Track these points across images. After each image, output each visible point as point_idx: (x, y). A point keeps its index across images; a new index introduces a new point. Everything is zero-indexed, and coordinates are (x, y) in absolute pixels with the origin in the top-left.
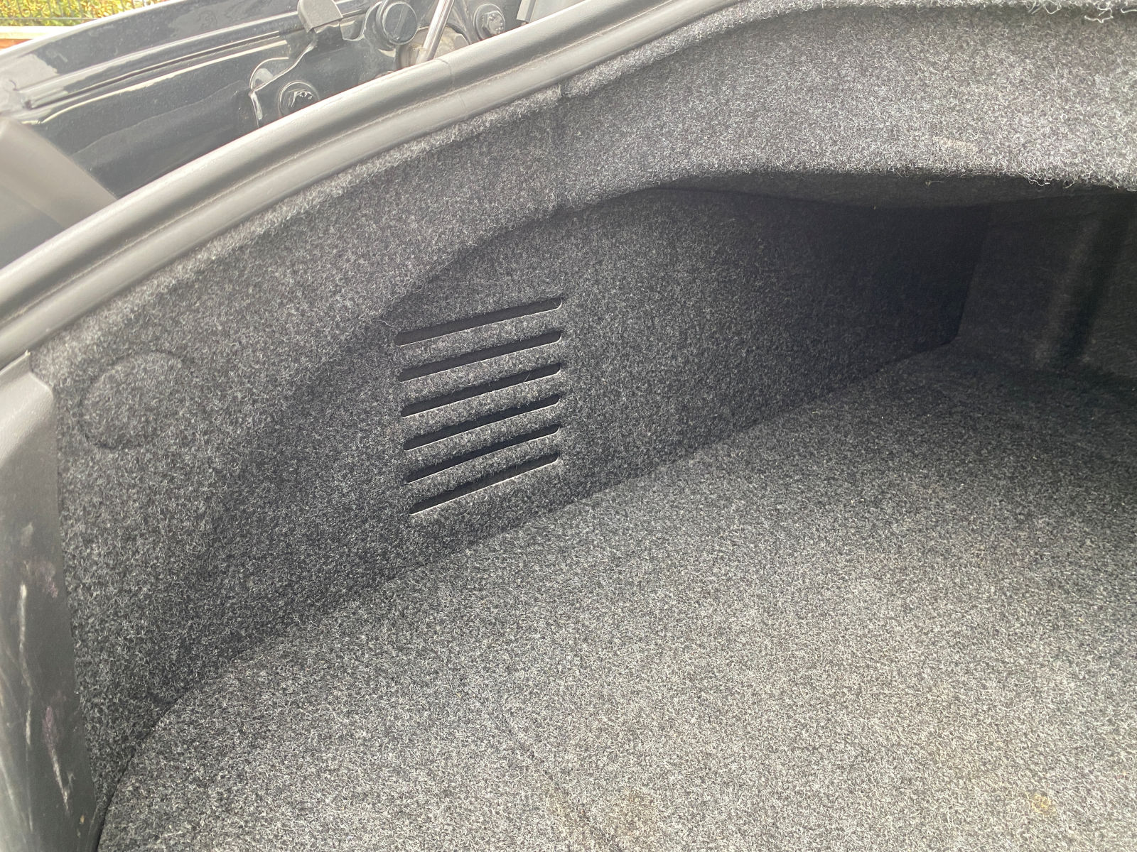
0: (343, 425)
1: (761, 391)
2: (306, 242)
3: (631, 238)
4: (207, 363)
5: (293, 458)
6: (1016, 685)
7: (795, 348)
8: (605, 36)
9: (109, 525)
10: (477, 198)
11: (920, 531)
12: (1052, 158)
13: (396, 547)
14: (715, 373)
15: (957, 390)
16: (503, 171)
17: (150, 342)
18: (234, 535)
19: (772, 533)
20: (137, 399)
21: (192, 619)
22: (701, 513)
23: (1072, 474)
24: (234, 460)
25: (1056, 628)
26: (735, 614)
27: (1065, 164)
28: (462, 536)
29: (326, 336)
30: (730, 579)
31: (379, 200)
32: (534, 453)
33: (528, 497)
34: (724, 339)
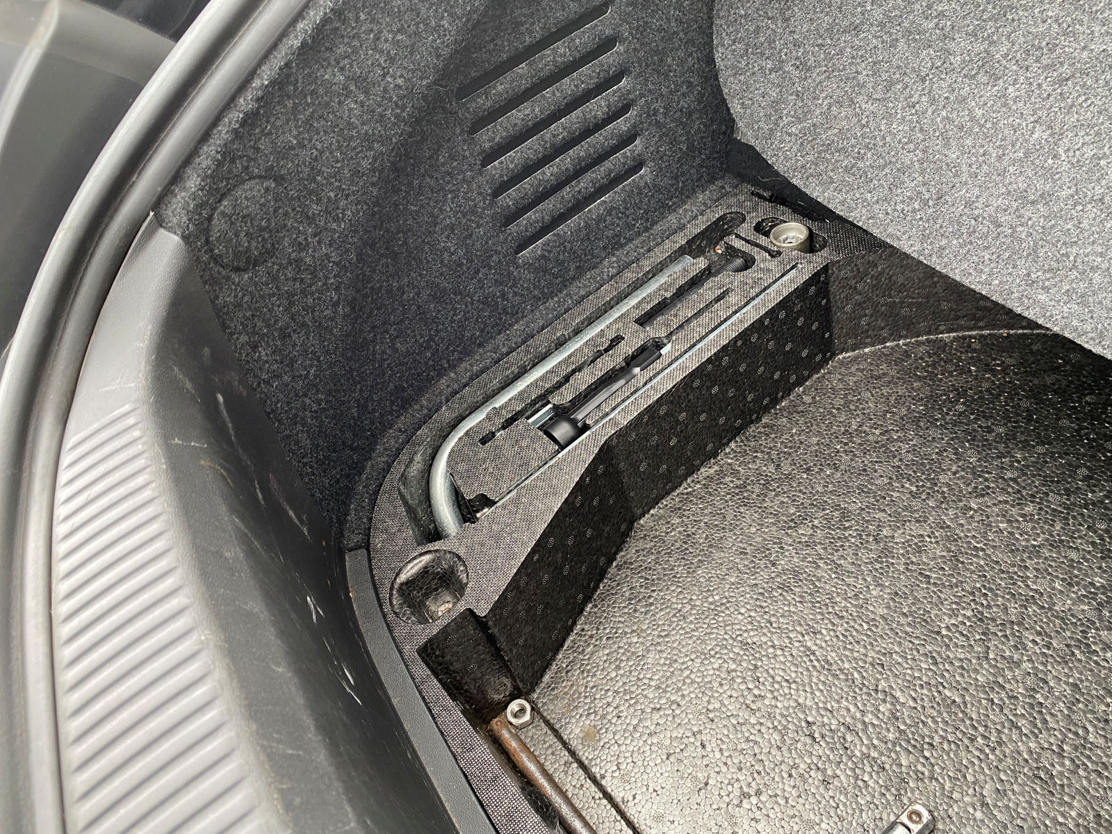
4: (295, 176)
9: (265, 331)
13: (511, 287)
17: (242, 173)
18: (372, 310)
20: (249, 224)
21: (360, 383)
24: (348, 250)
28: (568, 265)
32: (619, 169)
33: (622, 213)
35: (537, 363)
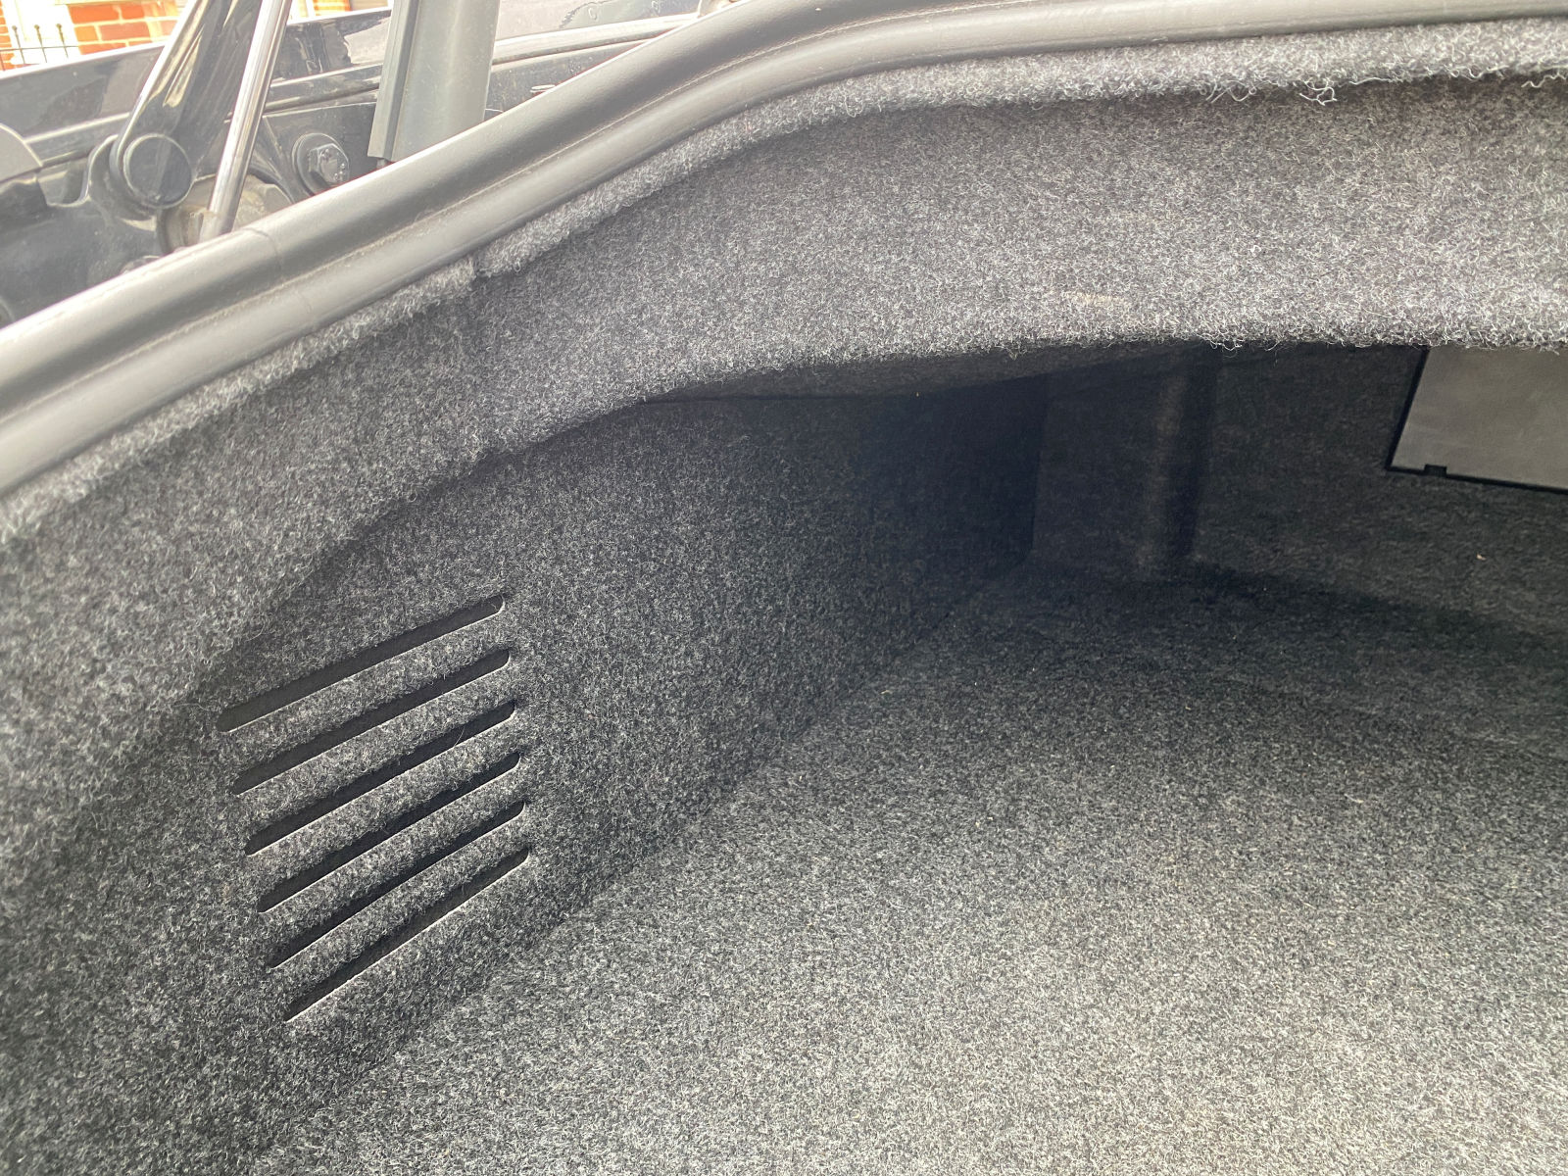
0: (136, 901)
1: (811, 676)
2: (19, 593)
3: (602, 484)
5: (39, 990)
6: (1291, 1074)
7: (846, 606)
8: (536, 173)
10: (345, 459)
11: (1082, 851)
12: (1244, 309)
14: (748, 664)
15: (1057, 626)
16: (385, 408)
19: (883, 903)
22: (770, 892)
23: (1240, 723)
25: (1305, 965)
26: (867, 1060)
27: (1265, 317)
28: (385, 1034)
29: (84, 758)
30: (843, 1001)
31: (163, 492)
32: (492, 857)
34: (755, 613)
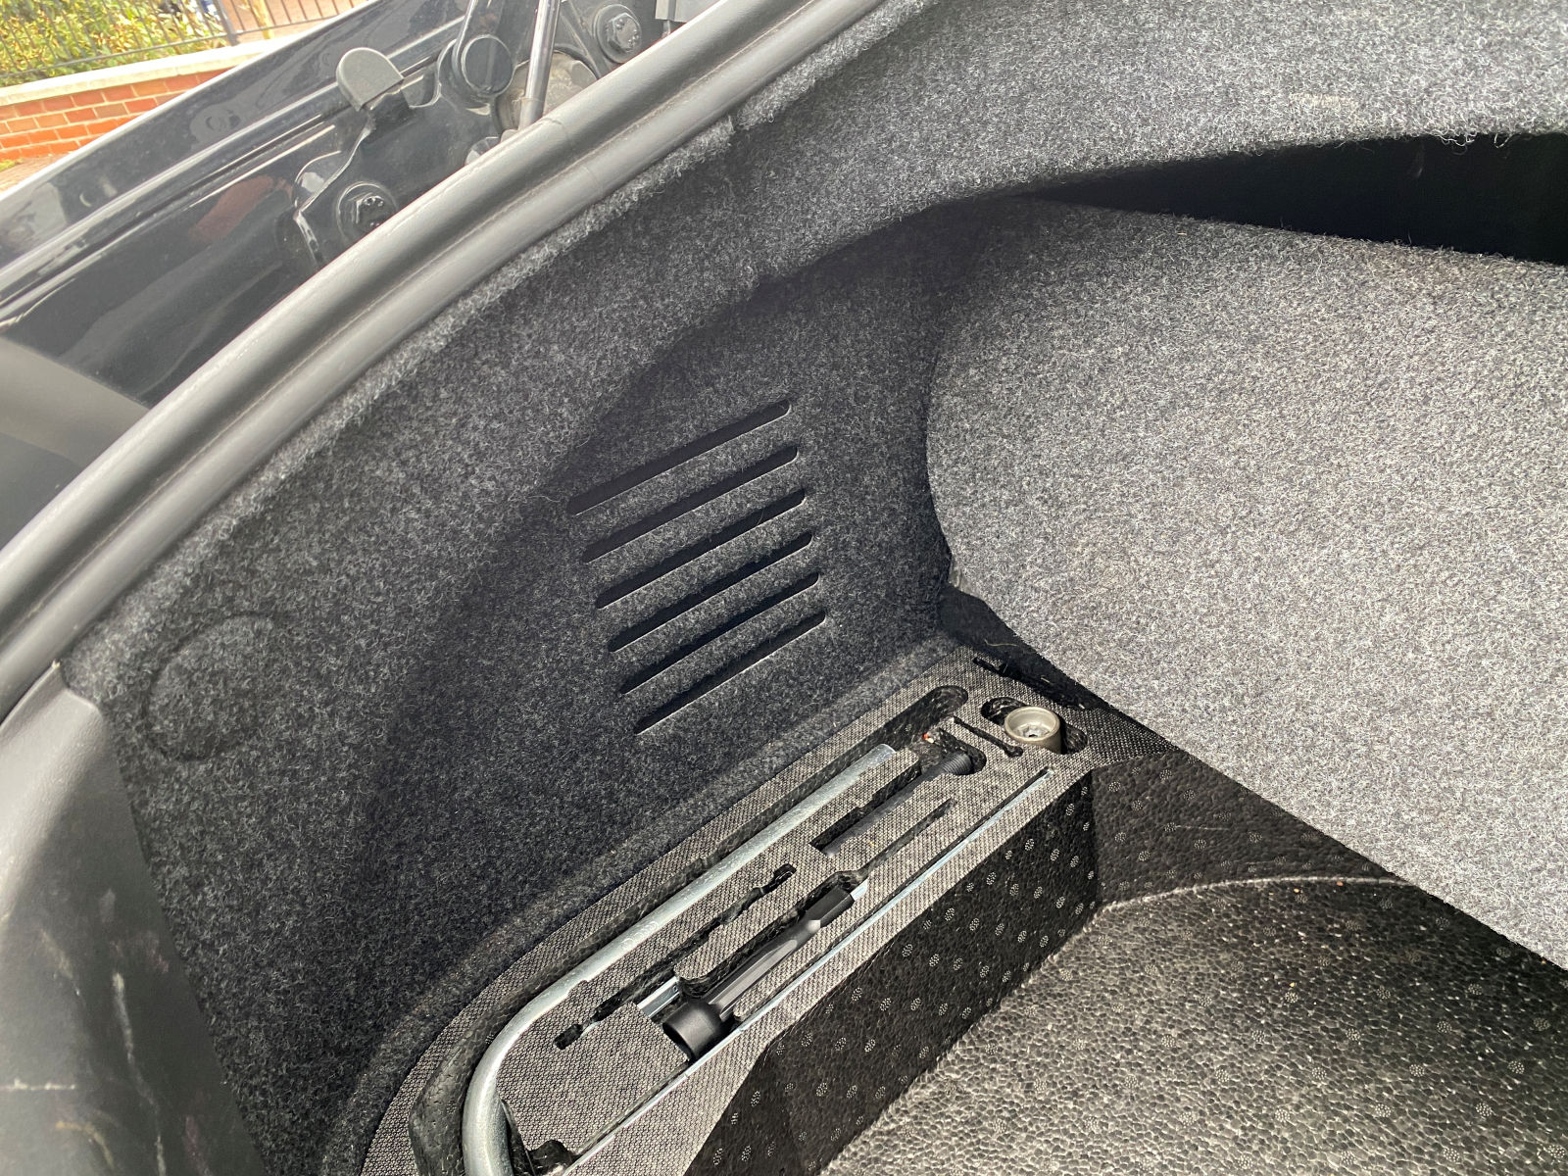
0: (518, 638)
2: (410, 419)
3: (873, 294)
4: (308, 613)
5: (458, 698)
8: (782, 31)
9: (220, 857)
10: (641, 297)
12: (1472, 104)
13: (624, 782)
16: (671, 252)
17: (222, 606)
18: (400, 817)
20: (220, 686)
21: (366, 937)
24: (375, 727)
27: (1493, 111)
28: (713, 750)
29: (467, 536)
31: (502, 337)
32: (793, 618)
33: (794, 679)
35: (657, 905)
